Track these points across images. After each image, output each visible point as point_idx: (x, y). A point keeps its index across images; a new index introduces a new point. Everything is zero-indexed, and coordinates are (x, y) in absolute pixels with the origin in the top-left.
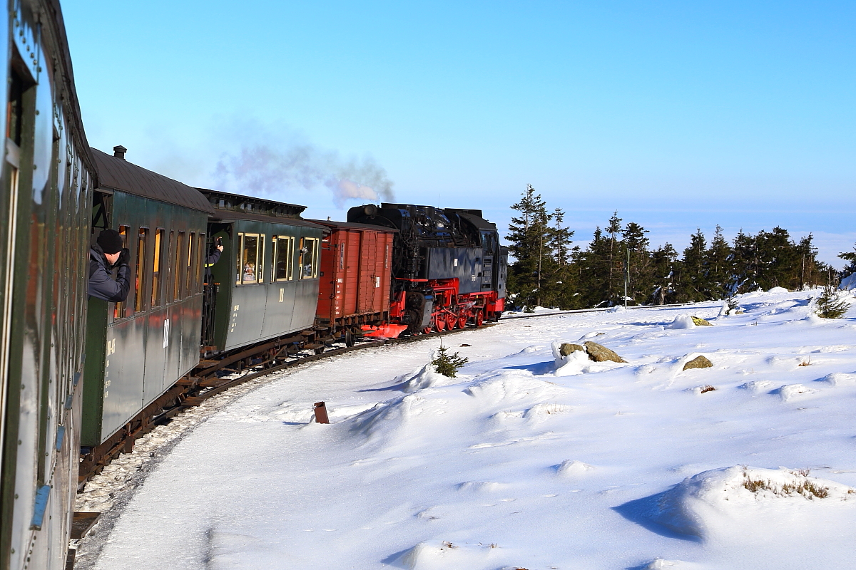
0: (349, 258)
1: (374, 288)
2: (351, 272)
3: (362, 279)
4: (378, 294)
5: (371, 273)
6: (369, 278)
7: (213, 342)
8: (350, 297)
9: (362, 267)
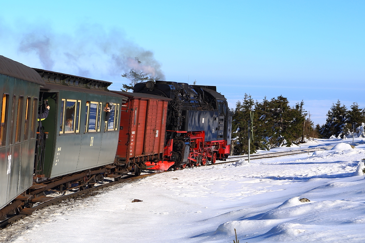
0: (140, 118)
1: (155, 138)
2: (141, 127)
3: (148, 132)
4: (157, 141)
5: (153, 127)
6: (152, 131)
7: (42, 172)
8: (140, 143)
9: (148, 124)
